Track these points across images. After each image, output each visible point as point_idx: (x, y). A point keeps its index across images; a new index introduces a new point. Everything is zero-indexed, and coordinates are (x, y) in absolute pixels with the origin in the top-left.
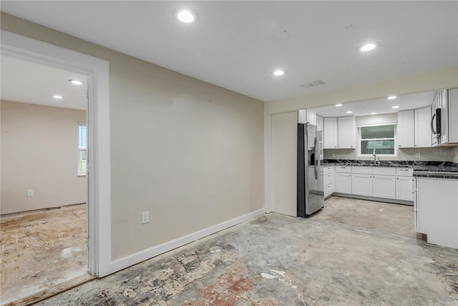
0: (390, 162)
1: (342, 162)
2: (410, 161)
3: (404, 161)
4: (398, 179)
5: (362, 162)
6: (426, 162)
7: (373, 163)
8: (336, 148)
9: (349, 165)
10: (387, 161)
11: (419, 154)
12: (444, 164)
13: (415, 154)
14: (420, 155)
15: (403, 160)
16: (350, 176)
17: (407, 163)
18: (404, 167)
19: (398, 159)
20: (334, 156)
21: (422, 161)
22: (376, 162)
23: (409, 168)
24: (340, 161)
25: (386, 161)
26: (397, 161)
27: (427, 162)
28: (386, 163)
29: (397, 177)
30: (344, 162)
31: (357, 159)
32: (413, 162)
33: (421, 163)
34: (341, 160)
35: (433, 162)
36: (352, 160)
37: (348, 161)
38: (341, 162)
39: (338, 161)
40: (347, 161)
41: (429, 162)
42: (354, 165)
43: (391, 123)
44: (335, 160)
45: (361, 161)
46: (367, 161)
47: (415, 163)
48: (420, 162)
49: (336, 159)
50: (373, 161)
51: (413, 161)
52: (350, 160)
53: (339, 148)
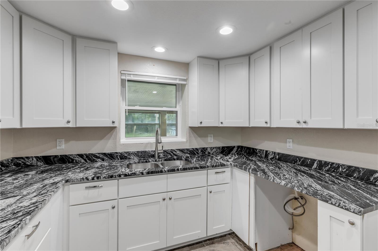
0: (178, 152)
1: (86, 161)
2: (204, 148)
3: (196, 149)
4: (211, 192)
5: (132, 157)
6: (219, 148)
7: (153, 156)
8: (70, 125)
9: (112, 177)
10: (174, 151)
11: (212, 135)
12: (235, 149)
13: (208, 137)
14: (213, 137)
15: (194, 147)
16: (113, 208)
17: (200, 151)
18: (221, 167)
19: (187, 146)
20: (63, 146)
21: (216, 148)
22: (158, 153)
23: (226, 167)
24: (80, 159)
25: (172, 151)
26: (187, 150)
27: (221, 148)
28: (172, 154)
29: (210, 188)
30: (90, 159)
31: (120, 150)
32: (206, 150)
33: (215, 150)
34: (81, 156)
35: (227, 147)
36: (109, 154)
37: (101, 156)
38: (83, 161)
39: (73, 160)
40: (99, 158)
41: (223, 147)
42: (126, 175)
43: (180, 80)
44: (66, 156)
45: (129, 153)
46: (142, 152)
47: (209, 150)
48: (214, 148)
49: (67, 154)
50: (152, 151)
51: (207, 148)
52: (105, 154)
53: (78, 126)
